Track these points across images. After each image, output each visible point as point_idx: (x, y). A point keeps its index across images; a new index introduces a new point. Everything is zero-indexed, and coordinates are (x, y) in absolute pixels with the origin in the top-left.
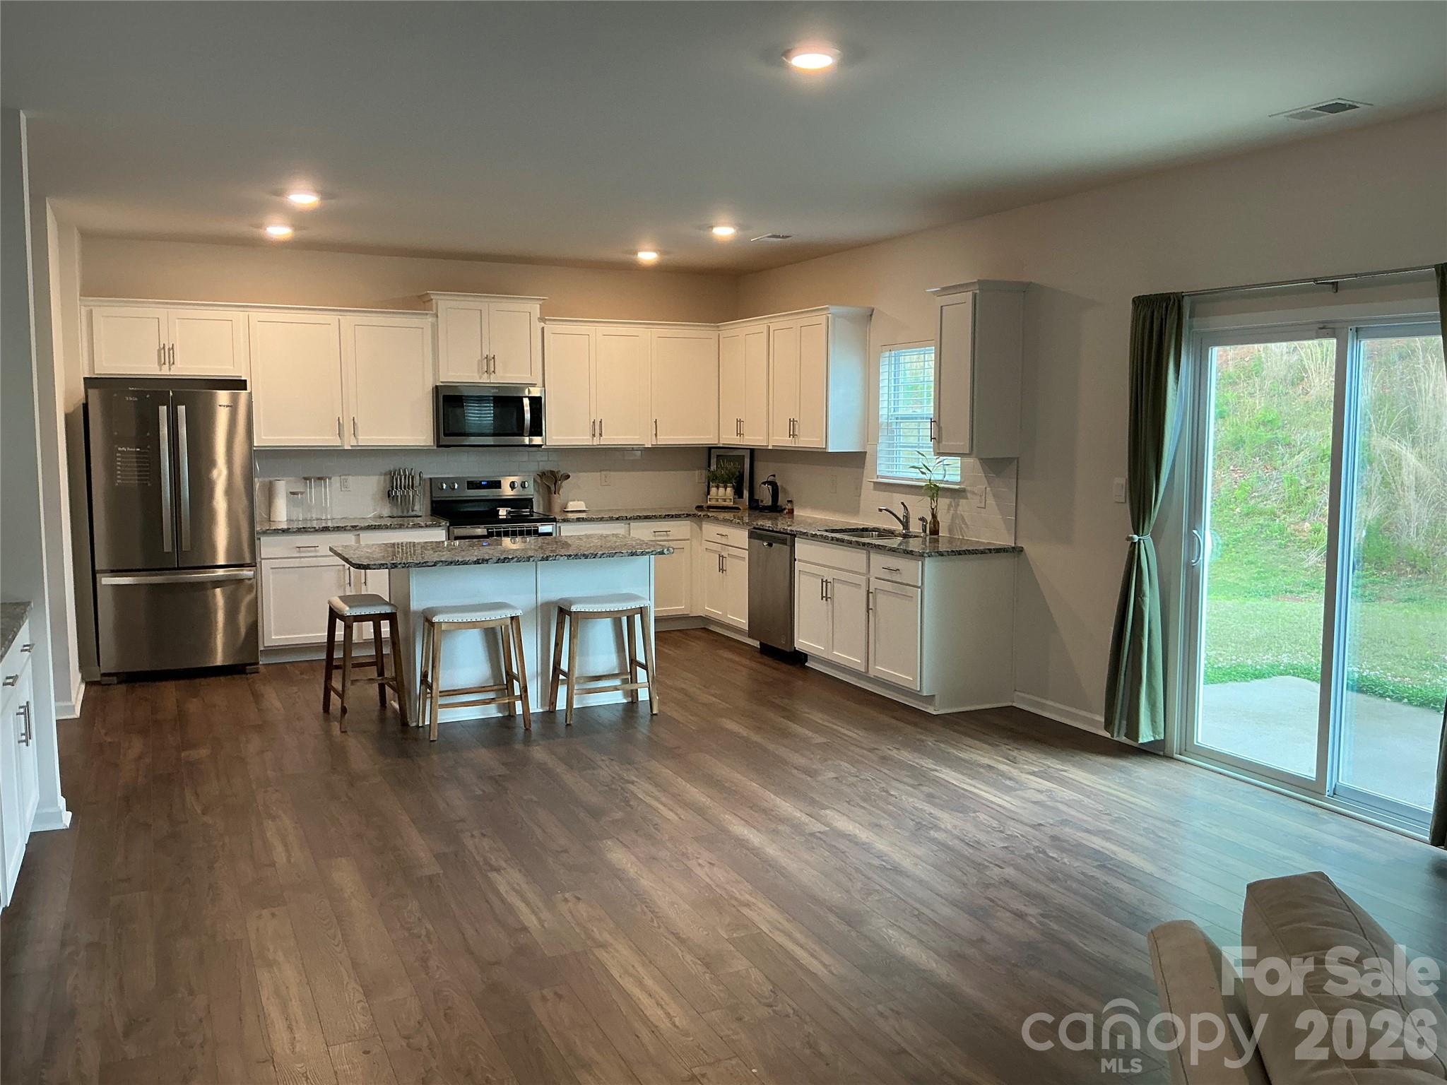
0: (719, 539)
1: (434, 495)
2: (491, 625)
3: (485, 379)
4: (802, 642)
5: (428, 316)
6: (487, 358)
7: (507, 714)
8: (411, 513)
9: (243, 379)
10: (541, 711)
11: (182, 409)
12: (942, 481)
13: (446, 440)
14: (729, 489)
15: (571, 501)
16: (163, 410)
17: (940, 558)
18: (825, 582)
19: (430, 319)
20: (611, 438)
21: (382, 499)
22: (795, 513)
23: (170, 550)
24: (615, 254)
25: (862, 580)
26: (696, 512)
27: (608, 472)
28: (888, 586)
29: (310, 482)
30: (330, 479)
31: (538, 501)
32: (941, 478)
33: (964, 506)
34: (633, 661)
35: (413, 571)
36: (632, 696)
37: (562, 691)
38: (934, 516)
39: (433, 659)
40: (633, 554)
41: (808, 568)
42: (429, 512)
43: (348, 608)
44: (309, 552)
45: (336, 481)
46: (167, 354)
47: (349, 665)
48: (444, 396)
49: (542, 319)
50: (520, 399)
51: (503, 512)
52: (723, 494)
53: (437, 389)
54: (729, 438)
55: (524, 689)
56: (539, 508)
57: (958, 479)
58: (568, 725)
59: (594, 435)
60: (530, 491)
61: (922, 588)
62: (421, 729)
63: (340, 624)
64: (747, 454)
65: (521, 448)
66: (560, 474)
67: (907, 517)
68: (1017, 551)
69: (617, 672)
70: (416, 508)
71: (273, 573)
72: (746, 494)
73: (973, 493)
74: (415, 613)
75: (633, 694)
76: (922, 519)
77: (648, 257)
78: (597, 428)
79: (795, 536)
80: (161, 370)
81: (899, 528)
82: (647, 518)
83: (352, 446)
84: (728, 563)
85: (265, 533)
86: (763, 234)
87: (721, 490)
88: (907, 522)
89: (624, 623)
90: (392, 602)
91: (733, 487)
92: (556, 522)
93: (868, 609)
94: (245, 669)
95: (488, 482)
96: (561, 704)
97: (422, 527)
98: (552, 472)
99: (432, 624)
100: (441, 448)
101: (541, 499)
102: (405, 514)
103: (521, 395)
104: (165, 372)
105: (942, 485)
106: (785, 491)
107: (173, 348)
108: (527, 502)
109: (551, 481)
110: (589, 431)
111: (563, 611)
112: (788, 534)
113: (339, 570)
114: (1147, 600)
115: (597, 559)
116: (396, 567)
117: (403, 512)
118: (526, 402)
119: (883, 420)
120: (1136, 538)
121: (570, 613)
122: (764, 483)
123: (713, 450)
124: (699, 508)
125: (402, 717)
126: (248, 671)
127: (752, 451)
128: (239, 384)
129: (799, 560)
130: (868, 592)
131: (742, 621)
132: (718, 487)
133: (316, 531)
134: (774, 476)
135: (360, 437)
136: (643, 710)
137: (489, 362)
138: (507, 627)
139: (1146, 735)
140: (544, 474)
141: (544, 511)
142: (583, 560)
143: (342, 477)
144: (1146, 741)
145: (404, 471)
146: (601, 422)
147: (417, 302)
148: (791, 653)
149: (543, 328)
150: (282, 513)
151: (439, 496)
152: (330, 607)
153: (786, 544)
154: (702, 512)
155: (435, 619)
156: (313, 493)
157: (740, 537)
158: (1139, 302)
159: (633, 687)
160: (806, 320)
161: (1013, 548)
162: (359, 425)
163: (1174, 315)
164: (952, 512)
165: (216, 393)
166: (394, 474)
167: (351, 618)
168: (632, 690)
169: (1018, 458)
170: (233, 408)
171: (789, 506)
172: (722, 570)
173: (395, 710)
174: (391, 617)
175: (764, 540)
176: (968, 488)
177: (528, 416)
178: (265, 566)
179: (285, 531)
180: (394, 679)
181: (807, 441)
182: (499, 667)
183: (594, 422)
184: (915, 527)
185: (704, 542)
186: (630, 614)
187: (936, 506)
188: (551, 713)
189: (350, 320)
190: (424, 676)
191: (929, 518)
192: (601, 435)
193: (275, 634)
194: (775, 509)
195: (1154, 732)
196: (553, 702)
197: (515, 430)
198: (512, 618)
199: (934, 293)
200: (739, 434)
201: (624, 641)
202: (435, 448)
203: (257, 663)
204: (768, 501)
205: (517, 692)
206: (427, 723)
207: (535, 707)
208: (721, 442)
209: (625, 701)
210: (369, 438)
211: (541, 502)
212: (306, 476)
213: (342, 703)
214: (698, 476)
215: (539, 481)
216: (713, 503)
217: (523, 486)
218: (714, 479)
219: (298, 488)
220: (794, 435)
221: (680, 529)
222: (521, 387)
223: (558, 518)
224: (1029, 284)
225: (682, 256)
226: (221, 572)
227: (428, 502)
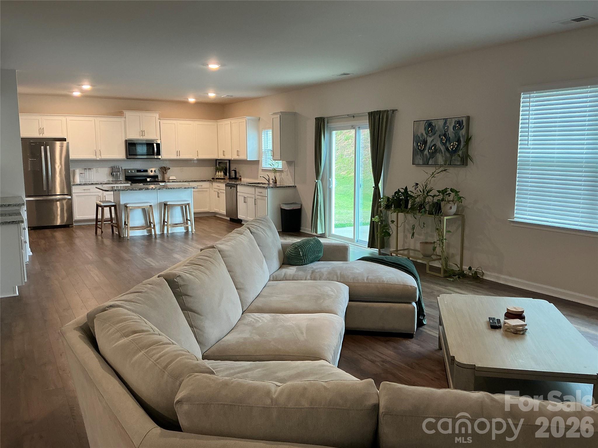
0: (217, 187)
1: (126, 174)
2: (144, 207)
3: (141, 138)
4: (240, 216)
5: (123, 118)
6: (142, 131)
7: (150, 234)
8: (119, 180)
9: (65, 138)
10: (160, 233)
11: (48, 147)
12: (277, 168)
13: (129, 157)
14: (222, 173)
15: (171, 176)
16: (42, 147)
17: (272, 189)
18: (245, 198)
19: (123, 119)
20: (183, 156)
21: (109, 175)
22: (242, 180)
23: (46, 190)
24: (182, 99)
25: (253, 196)
26: (212, 180)
27: (183, 168)
28: (259, 197)
29: (86, 170)
30: (93, 169)
31: (160, 177)
32: (277, 167)
33: (284, 175)
34: (187, 219)
35: (121, 192)
36: (187, 230)
37: (166, 228)
38: (275, 178)
39: (127, 217)
40: (185, 188)
41: (241, 194)
42: (125, 180)
43: (102, 203)
44: (87, 191)
45: (94, 169)
46: (41, 130)
47: (103, 221)
48: (129, 143)
49: (159, 119)
50: (153, 144)
51: (148, 180)
52: (220, 174)
53: (126, 141)
54: (221, 157)
55: (154, 226)
56: (160, 178)
57: (281, 167)
58: (167, 236)
59: (177, 156)
60: (158, 173)
61: (267, 197)
62: (125, 238)
63: (100, 209)
64: (228, 161)
65: (154, 159)
66: (167, 168)
67: (269, 179)
68: (295, 187)
69: (182, 223)
70: (120, 178)
71: (76, 197)
72: (228, 174)
73: (285, 171)
74: (122, 205)
75: (187, 228)
76: (273, 179)
77: (192, 100)
78: (178, 153)
79: (237, 185)
80: (40, 135)
81: (267, 182)
82: (195, 181)
83: (100, 159)
84: (220, 195)
85: (74, 185)
86: (224, 95)
87: (220, 173)
88: (269, 180)
89: (184, 208)
90: (115, 202)
91: (224, 172)
92: (166, 182)
93: (255, 204)
94: (69, 226)
95: (143, 170)
96: (165, 232)
97: (123, 183)
98: (164, 167)
99: (127, 207)
100: (128, 159)
101: (161, 176)
102: (117, 180)
103: (152, 143)
104: (41, 136)
105: (277, 169)
106: (239, 173)
107: (43, 129)
108: (156, 177)
109: (164, 170)
110: (175, 153)
111: (165, 205)
112: (235, 184)
113: (97, 197)
114: (319, 197)
115: (175, 189)
116: (116, 191)
117: (116, 180)
118: (155, 145)
119: (263, 150)
120: (317, 181)
121: (167, 205)
122: (232, 171)
123: (217, 160)
124: (213, 179)
125: (119, 236)
126: (70, 226)
127: (229, 160)
128: (64, 140)
129: (239, 192)
130: (255, 199)
131: (224, 212)
132: (219, 172)
133: (89, 184)
134: (236, 168)
135: (102, 156)
136: (190, 233)
137: (143, 132)
138: (149, 208)
139: (320, 232)
140: (162, 167)
141: (162, 179)
142: (170, 189)
143: (96, 169)
144: (320, 233)
145: (116, 167)
146: (179, 151)
147: (119, 113)
148: (237, 219)
149: (160, 122)
150: (78, 180)
151: (127, 174)
152: (97, 204)
153: (235, 187)
154: (214, 179)
155: (128, 206)
156: (87, 172)
157: (223, 186)
158: (316, 119)
159: (187, 226)
160: (240, 120)
161: (293, 186)
162: (102, 152)
163: (323, 122)
164: (280, 177)
165: (56, 142)
166: (113, 167)
167: (104, 206)
168: (187, 227)
169: (294, 161)
170: (62, 146)
171: (240, 178)
172: (218, 197)
173: (117, 234)
174: (115, 206)
175: (229, 187)
176: (284, 170)
177: (155, 149)
178: (74, 195)
179: (80, 185)
180: (116, 224)
181: (242, 157)
182: (147, 220)
183: (177, 152)
184: (271, 182)
185: (214, 189)
186: (185, 205)
187: (276, 175)
188: (162, 234)
189: (98, 120)
190: (125, 222)
191: (274, 179)
192: (180, 155)
193: (77, 216)
194: (236, 178)
195: (322, 231)
196: (163, 231)
197: (152, 154)
198: (150, 206)
199: (271, 114)
200: (224, 155)
201: (184, 213)
202: (126, 159)
203: (73, 224)
204: (234, 176)
205: (152, 227)
206: (126, 236)
207: (158, 232)
208: (219, 158)
209: (185, 231)
210: (105, 156)
211: (161, 177)
212: (85, 168)
213: (101, 230)
214: (212, 169)
215: (160, 170)
216: (217, 177)
217: (155, 171)
218: (217, 170)
219: (83, 172)
220: (238, 155)
221: (206, 185)
222: (153, 140)
223: (166, 181)
224: (295, 113)
225: (201, 100)
226: (58, 197)
227: (124, 176)
